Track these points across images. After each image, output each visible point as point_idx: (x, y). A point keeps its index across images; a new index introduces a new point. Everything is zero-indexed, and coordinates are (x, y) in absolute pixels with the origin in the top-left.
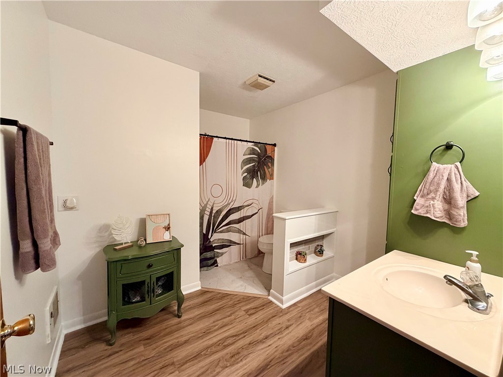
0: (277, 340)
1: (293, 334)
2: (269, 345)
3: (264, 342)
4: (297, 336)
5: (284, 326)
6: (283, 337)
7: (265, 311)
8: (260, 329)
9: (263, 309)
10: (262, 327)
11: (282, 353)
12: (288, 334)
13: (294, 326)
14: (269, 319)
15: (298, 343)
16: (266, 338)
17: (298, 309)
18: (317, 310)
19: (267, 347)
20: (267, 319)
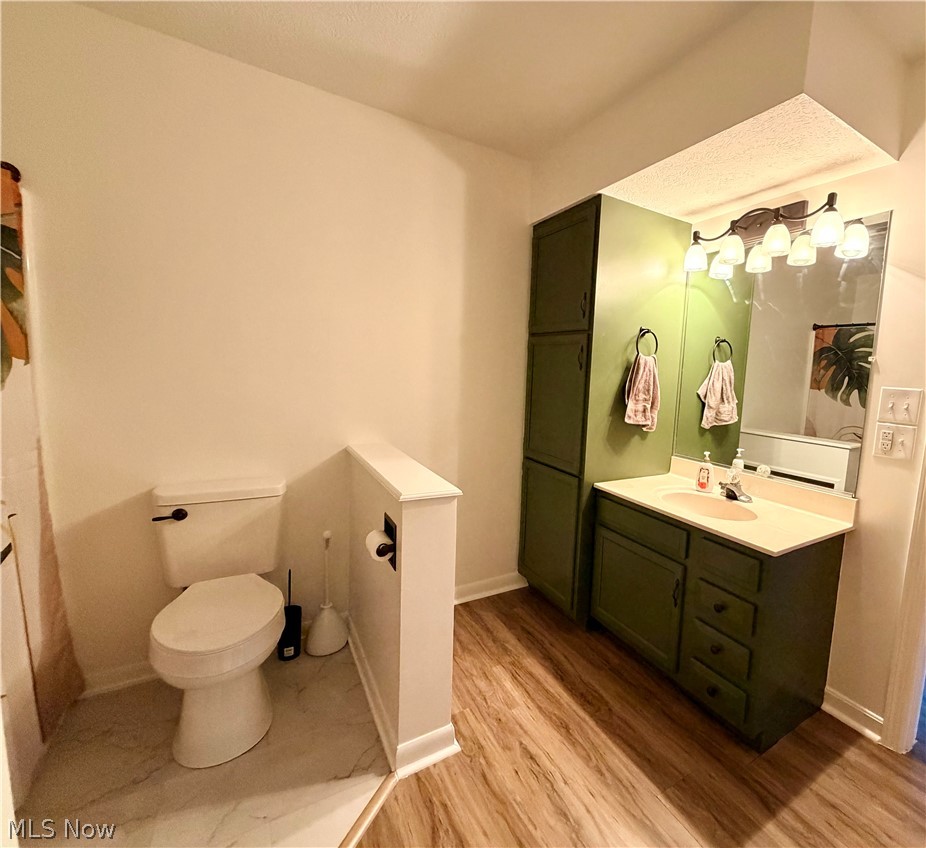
0: (572, 789)
1: (550, 749)
2: (588, 811)
3: (578, 823)
4: (557, 744)
5: (524, 764)
6: (562, 774)
7: (457, 800)
8: (531, 827)
9: (445, 806)
10: (526, 821)
11: (607, 785)
12: (551, 760)
13: (526, 741)
14: (494, 794)
15: (579, 749)
16: (565, 815)
17: (471, 718)
18: (482, 684)
19: (593, 818)
20: (494, 801)
